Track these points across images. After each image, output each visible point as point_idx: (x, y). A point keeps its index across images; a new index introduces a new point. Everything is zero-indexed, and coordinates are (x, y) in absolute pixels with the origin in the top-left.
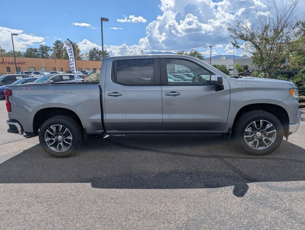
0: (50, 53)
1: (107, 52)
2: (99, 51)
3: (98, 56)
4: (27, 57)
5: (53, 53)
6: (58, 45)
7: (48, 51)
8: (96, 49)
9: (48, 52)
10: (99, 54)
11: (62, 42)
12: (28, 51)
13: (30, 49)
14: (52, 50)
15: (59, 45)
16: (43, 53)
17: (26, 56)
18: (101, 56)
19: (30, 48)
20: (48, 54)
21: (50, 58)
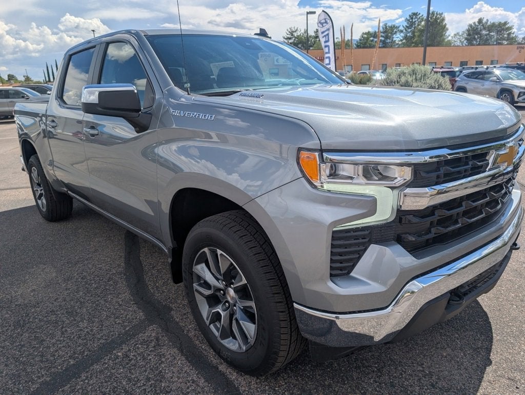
0: (398, 38)
1: (508, 25)
2: (489, 23)
3: (486, 35)
4: (361, 48)
5: (402, 37)
6: (414, 20)
7: (394, 34)
8: (484, 21)
9: (394, 36)
10: (489, 31)
11: (420, 15)
12: (362, 37)
13: (366, 34)
14: (402, 31)
15: (415, 22)
16: (387, 37)
17: (358, 47)
18: (492, 34)
19: (367, 32)
20: (394, 39)
21: (397, 46)
